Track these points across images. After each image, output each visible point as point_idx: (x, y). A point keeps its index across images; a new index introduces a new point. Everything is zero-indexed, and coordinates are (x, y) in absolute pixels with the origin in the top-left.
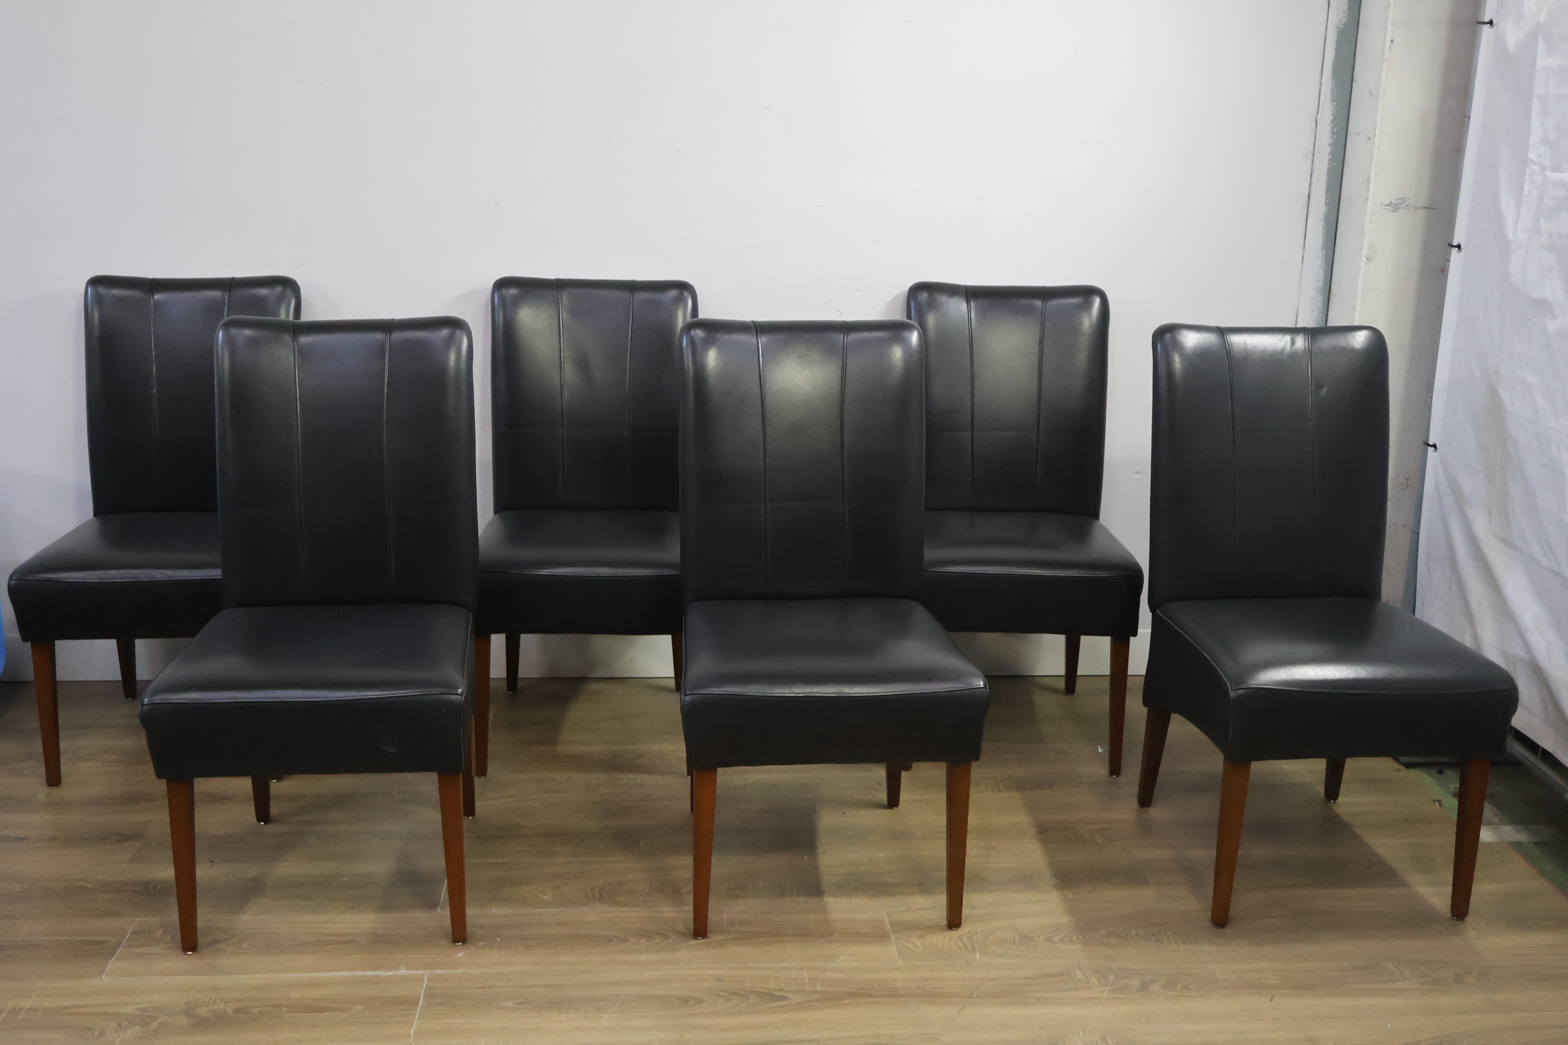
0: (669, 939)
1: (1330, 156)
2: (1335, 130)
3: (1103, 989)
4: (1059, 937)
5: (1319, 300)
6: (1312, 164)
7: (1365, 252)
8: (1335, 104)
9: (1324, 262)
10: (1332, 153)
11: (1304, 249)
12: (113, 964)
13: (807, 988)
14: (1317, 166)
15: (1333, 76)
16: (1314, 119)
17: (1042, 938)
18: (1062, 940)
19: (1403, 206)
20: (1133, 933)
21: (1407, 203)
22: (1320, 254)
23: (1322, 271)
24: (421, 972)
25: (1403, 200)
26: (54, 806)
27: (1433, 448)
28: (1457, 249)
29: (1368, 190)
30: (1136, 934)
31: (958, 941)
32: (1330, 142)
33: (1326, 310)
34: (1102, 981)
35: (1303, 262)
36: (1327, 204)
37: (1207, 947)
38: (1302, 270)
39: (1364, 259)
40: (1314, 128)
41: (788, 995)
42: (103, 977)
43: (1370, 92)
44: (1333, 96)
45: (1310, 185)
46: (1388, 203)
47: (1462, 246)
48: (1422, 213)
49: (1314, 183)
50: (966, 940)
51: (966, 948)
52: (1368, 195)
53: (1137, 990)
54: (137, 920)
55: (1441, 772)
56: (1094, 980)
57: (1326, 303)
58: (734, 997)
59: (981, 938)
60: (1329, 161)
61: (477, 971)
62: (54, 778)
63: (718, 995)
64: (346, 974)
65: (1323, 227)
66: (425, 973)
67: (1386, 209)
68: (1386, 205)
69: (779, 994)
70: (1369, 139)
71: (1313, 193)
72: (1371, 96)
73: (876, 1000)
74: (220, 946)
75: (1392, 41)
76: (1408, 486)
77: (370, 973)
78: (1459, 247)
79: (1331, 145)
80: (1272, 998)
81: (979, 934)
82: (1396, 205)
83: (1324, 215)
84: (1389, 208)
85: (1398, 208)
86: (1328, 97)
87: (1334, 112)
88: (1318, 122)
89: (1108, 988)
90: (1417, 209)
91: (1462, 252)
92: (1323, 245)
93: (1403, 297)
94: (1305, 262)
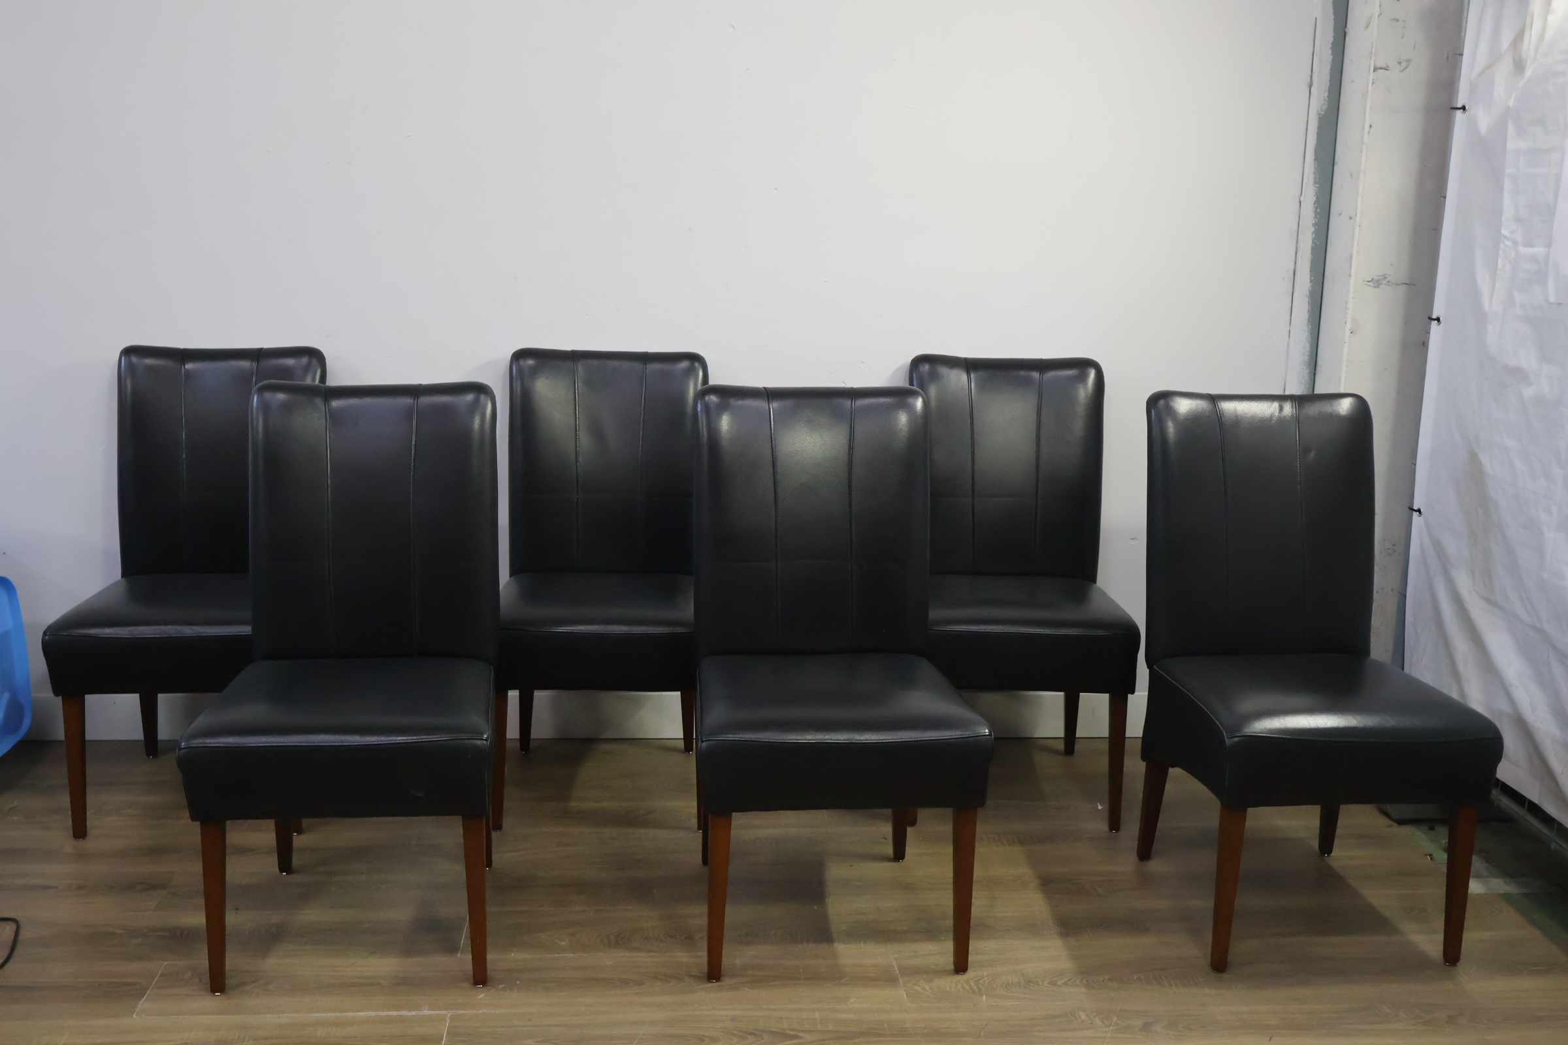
0: (684, 982)
1: (1314, 235)
2: (1318, 210)
3: (1107, 1029)
4: (1063, 981)
5: (1306, 372)
6: (1297, 243)
7: (1349, 326)
8: (1318, 185)
9: (1310, 336)
10: (1316, 233)
11: (1290, 324)
12: (142, 1004)
13: (819, 1027)
14: (1301, 245)
15: (1315, 160)
16: (1298, 200)
17: (1046, 982)
18: (1065, 984)
19: (1385, 282)
20: (1135, 978)
21: (1387, 280)
22: (1306, 329)
23: (1308, 345)
24: (443, 1012)
26: (82, 856)
27: (1418, 513)
28: (1436, 322)
29: (1351, 267)
30: (1137, 978)
31: (965, 985)
32: (1314, 222)
33: (1313, 382)
34: (1105, 1021)
35: (1289, 336)
36: (1311, 280)
37: (1206, 990)
38: (1288, 344)
39: (1348, 333)
40: (1298, 208)
41: (801, 1034)
42: (134, 1016)
43: (1351, 174)
44: (1315, 178)
45: (1295, 263)
46: (1370, 280)
47: (1441, 319)
48: (1403, 288)
49: (1299, 260)
50: (972, 984)
51: (973, 992)
52: (1351, 271)
53: (1140, 1030)
54: (165, 963)
55: (1432, 829)
56: (1098, 1021)
57: (1312, 375)
58: (749, 1036)
59: (987, 982)
60: (1313, 240)
61: (498, 1012)
62: (80, 831)
63: (734, 1035)
64: (370, 1014)
65: (1308, 303)
66: (449, 1013)
67: (1370, 286)
68: (1368, 281)
69: (793, 1033)
70: (1351, 218)
71: (1298, 270)
72: (1352, 178)
73: (885, 1039)
74: (247, 988)
75: (1371, 126)
76: (1394, 551)
77: (394, 1013)
78: (1438, 319)
79: (1314, 225)
80: (1271, 1038)
81: (986, 979)
82: (1378, 281)
83: (1309, 291)
84: (1369, 283)
85: (1381, 284)
86: (1312, 180)
87: (1316, 193)
88: (1302, 203)
89: (1111, 1028)
90: (1397, 285)
91: (1442, 324)
92: (1309, 320)
93: (1386, 369)
94: (1291, 336)
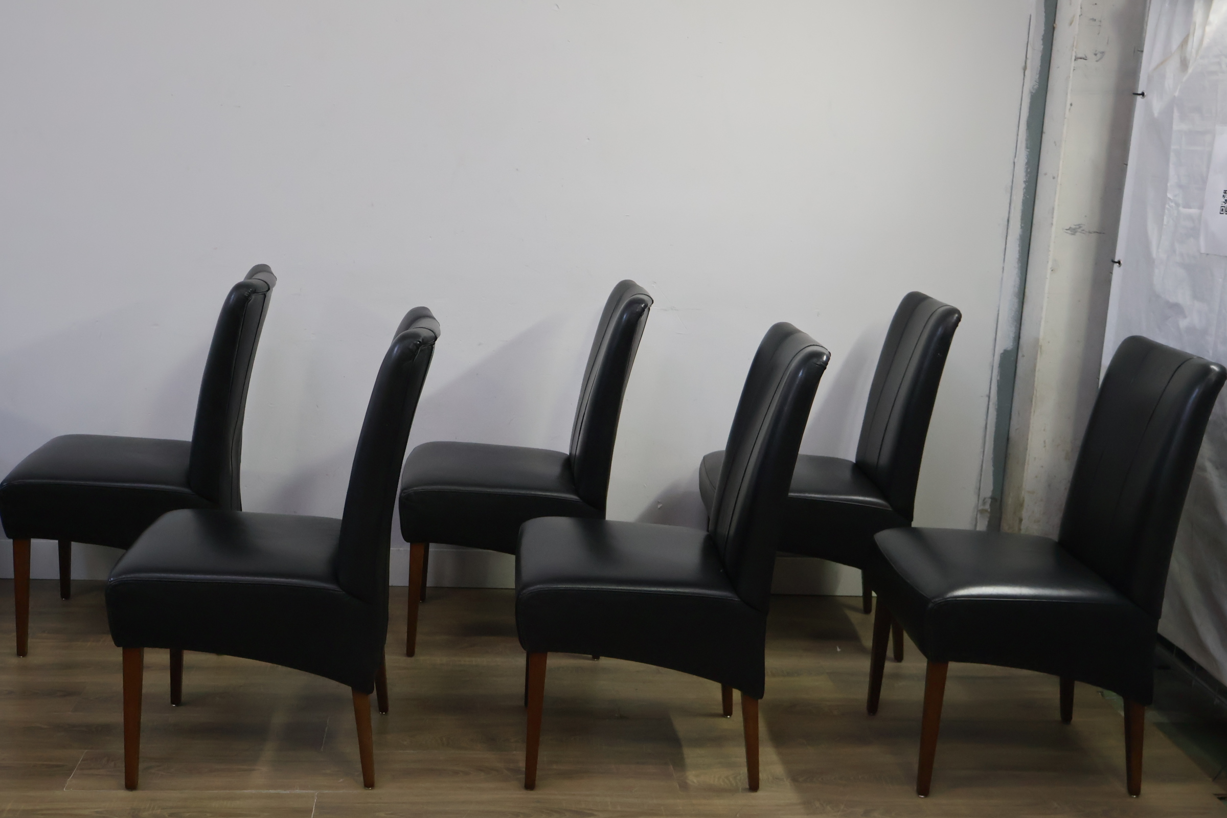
0: (503, 773)
1: (1025, 190)
2: (1029, 170)
3: (836, 814)
4: (803, 779)
5: (1016, 301)
7: (1050, 265)
8: (1029, 150)
9: (1019, 272)
10: (1026, 188)
11: (1004, 262)
12: (70, 781)
13: (610, 808)
14: (1014, 197)
15: (1027, 129)
16: (1012, 161)
17: (789, 779)
18: (805, 781)
19: (1079, 230)
20: (860, 777)
21: (1082, 229)
22: (1016, 265)
23: (1018, 280)
24: (311, 791)
25: (1080, 226)
26: (22, 669)
28: (1118, 264)
29: (1053, 218)
30: (862, 778)
31: (726, 780)
32: (1025, 180)
33: (1021, 311)
34: (835, 809)
35: (1003, 272)
36: (1022, 227)
38: (1002, 278)
39: (1049, 271)
40: (1012, 168)
41: (596, 813)
42: (64, 790)
43: (1055, 142)
44: (1027, 144)
45: (1009, 213)
46: (1068, 228)
47: (1121, 262)
48: (1094, 236)
49: (1012, 211)
50: (731, 779)
51: (732, 785)
52: (1053, 221)
53: (862, 815)
54: (86, 751)
56: (829, 808)
57: (1021, 304)
58: (554, 814)
60: (1024, 194)
61: (355, 792)
64: (254, 791)
65: (1019, 245)
66: (316, 793)
67: (1068, 233)
68: (1066, 230)
69: (590, 812)
70: (1054, 178)
71: (1011, 218)
72: (1056, 145)
75: (1071, 105)
77: (272, 791)
78: (1119, 262)
79: (1025, 182)
82: (1074, 229)
83: (1020, 236)
84: (1069, 231)
85: (1076, 232)
86: (1024, 145)
87: (1027, 156)
88: (1016, 164)
89: (839, 813)
90: (1090, 233)
91: (1122, 267)
92: (1019, 260)
93: (1079, 301)
94: (1005, 271)
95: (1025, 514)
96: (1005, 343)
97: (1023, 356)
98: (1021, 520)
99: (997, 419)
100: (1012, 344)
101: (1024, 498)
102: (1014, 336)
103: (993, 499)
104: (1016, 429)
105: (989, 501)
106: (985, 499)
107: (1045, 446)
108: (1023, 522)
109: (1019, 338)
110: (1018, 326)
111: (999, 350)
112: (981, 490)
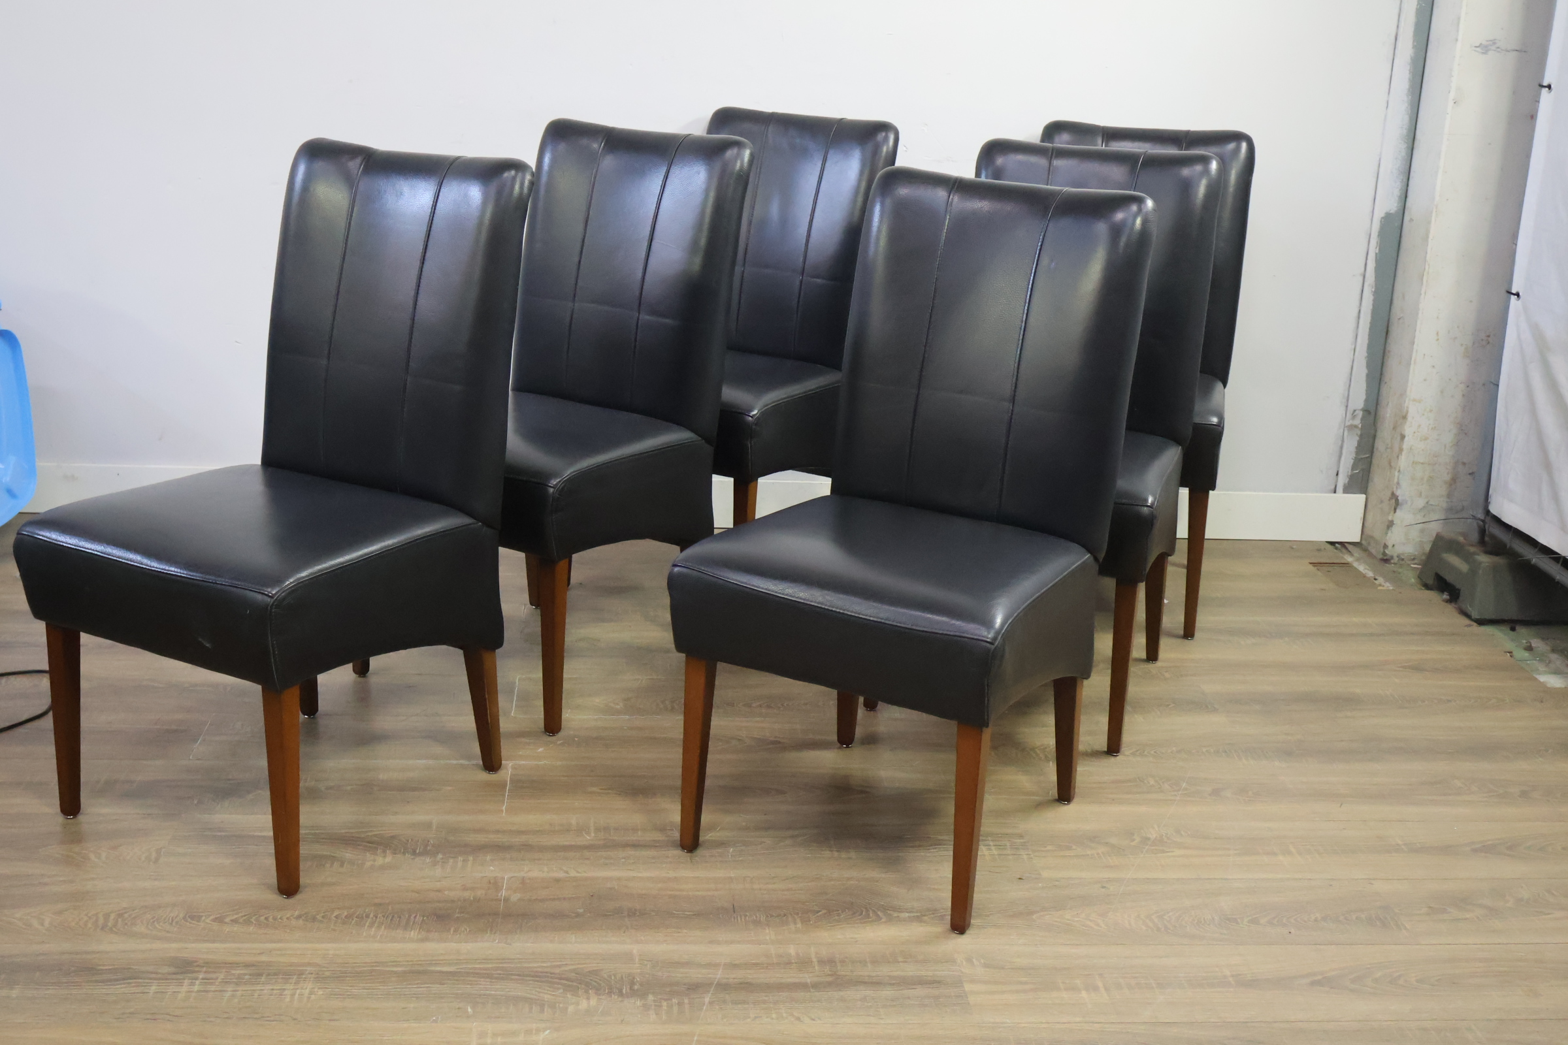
3: (1176, 793)
4: (1131, 751)
5: (1403, 147)
7: (1452, 95)
9: (1409, 107)
11: (1389, 94)
14: (1405, 6)
19: (1493, 48)
20: (1204, 749)
21: (1497, 45)
22: (1406, 99)
23: (1406, 118)
25: (1494, 42)
27: (1516, 297)
28: (1547, 89)
29: (1458, 31)
33: (1410, 158)
34: (1174, 787)
35: (1387, 107)
36: (1414, 47)
37: (1277, 763)
38: (1386, 116)
39: (1451, 103)
42: (191, 758)
45: (1398, 26)
46: (1478, 45)
47: (1552, 86)
48: (1514, 55)
49: (1402, 24)
52: (1458, 35)
54: (214, 714)
55: (1513, 629)
56: (1166, 786)
57: (1410, 151)
61: (559, 763)
63: (800, 788)
65: (1410, 70)
67: (1475, 51)
68: (1476, 47)
71: (1400, 33)
76: (1489, 343)
78: (1549, 87)
80: (1341, 805)
82: (1486, 46)
83: (1411, 58)
84: (1477, 49)
85: (1488, 50)
89: (1180, 793)
90: (1507, 51)
91: (1552, 92)
92: (1409, 90)
93: (1490, 144)
94: (1389, 107)
95: (1408, 430)
96: (1388, 203)
97: (1411, 220)
98: (1403, 437)
99: (1373, 305)
100: (1396, 205)
101: (1407, 407)
102: (1399, 194)
103: (1366, 411)
104: (1399, 319)
105: (1360, 414)
106: (1355, 411)
107: (1438, 340)
108: (1406, 439)
109: (1406, 197)
110: (1405, 180)
111: (1379, 214)
112: (1350, 401)
